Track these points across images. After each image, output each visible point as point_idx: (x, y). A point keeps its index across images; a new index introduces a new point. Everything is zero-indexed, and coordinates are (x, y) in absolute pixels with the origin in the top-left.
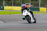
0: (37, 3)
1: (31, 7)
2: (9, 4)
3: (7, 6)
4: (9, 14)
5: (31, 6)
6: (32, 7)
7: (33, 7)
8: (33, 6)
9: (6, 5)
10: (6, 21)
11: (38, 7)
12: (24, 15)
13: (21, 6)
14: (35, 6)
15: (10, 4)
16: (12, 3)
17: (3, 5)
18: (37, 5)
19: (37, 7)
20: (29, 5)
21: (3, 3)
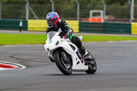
0: (122, 10)
1: (106, 20)
2: (41, 12)
3: (35, 19)
5: (106, 18)
6: (110, 20)
7: (113, 20)
8: (113, 18)
9: (33, 16)
10: (33, 63)
11: (127, 23)
12: (48, 49)
13: (76, 20)
14: (117, 17)
18: (123, 15)
19: (125, 21)
20: (102, 16)
21: (25, 11)
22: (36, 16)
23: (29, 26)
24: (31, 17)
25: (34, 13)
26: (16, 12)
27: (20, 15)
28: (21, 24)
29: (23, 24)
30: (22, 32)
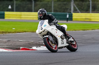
2: (82, 7)
4: (83, 29)
9: (77, 10)
15: (85, 9)
16: (89, 6)
17: (70, 10)
22: (78, 10)
23: (73, 18)
24: (75, 11)
25: (77, 8)
26: (64, 8)
27: (67, 10)
28: (68, 16)
29: (69, 16)
30: (69, 22)
